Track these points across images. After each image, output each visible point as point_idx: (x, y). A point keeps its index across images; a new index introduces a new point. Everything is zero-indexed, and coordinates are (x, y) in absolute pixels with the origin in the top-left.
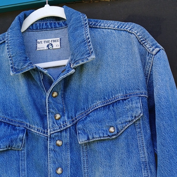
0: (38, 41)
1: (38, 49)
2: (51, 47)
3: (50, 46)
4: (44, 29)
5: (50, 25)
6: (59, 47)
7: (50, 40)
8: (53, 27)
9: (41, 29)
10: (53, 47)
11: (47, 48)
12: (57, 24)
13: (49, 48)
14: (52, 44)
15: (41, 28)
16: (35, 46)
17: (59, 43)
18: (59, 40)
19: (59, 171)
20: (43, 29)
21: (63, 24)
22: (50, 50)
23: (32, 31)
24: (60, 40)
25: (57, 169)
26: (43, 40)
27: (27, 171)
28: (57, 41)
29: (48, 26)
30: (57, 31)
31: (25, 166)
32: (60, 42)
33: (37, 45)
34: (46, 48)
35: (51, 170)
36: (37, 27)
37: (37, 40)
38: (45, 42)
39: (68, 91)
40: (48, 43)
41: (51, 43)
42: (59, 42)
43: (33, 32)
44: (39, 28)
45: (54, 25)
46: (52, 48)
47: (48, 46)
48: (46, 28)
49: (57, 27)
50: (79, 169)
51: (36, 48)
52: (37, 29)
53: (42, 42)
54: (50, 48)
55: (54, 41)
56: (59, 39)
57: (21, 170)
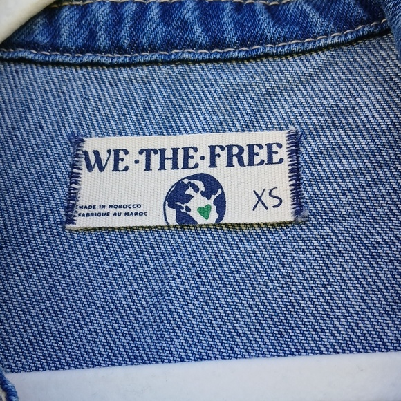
0: (91, 144)
1: (81, 222)
2: (204, 212)
3: (197, 202)
4: (153, 49)
5: (204, 21)
6: (285, 213)
7: (202, 141)
8: (231, 35)
9: (121, 50)
10: (221, 204)
11: (172, 214)
12: (265, 17)
13: (185, 220)
14: (212, 186)
15: (125, 41)
16: (61, 185)
17: (279, 177)
18: (283, 153)
20: (140, 49)
21: (313, 15)
22: (190, 235)
23: (45, 64)
24: (295, 153)
26: (134, 144)
28: (263, 155)
29: (185, 26)
30: (263, 73)
32: (295, 172)
33: (74, 178)
34: (156, 215)
36: (93, 35)
37: (77, 141)
38: (155, 159)
40: (182, 174)
41: (204, 168)
42: (285, 168)
43: (53, 72)
44: (103, 42)
45: (239, 25)
46: (214, 216)
47: (177, 196)
48: (169, 45)
49: (263, 40)
51: (70, 208)
52: (89, 47)
53: (128, 160)
54: (200, 220)
55: (236, 156)
56: (279, 136)
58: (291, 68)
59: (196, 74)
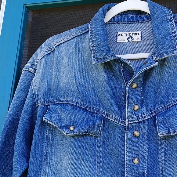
0: (119, 33)
1: (118, 42)
2: (131, 40)
3: (130, 39)
4: (126, 22)
5: (132, 19)
6: (140, 40)
7: (131, 33)
8: (135, 20)
9: (122, 22)
10: (133, 40)
11: (128, 40)
12: (139, 18)
13: (129, 41)
14: (132, 37)
15: (123, 21)
16: (115, 38)
17: (139, 37)
18: (140, 34)
19: (136, 161)
20: (124, 22)
21: (145, 18)
22: (130, 43)
23: (113, 24)
24: (141, 34)
25: (134, 159)
26: (123, 33)
27: (103, 157)
28: (138, 34)
29: (130, 19)
30: (138, 25)
31: (101, 153)
32: (141, 36)
33: (117, 37)
34: (126, 41)
35: (128, 160)
36: (119, 20)
37: (117, 33)
38: (126, 35)
39: (148, 84)
40: (129, 36)
41: (131, 36)
42: (140, 35)
43: (114, 25)
44: (120, 21)
45: (136, 19)
46: (132, 41)
47: (128, 39)
48: (128, 21)
49: (139, 21)
50: (156, 162)
51: (116, 40)
52: (118, 22)
53: (123, 35)
54: (131, 41)
55: (135, 34)
56: (140, 32)
57: (96, 156)
58: (141, 24)
59: (130, 25)
